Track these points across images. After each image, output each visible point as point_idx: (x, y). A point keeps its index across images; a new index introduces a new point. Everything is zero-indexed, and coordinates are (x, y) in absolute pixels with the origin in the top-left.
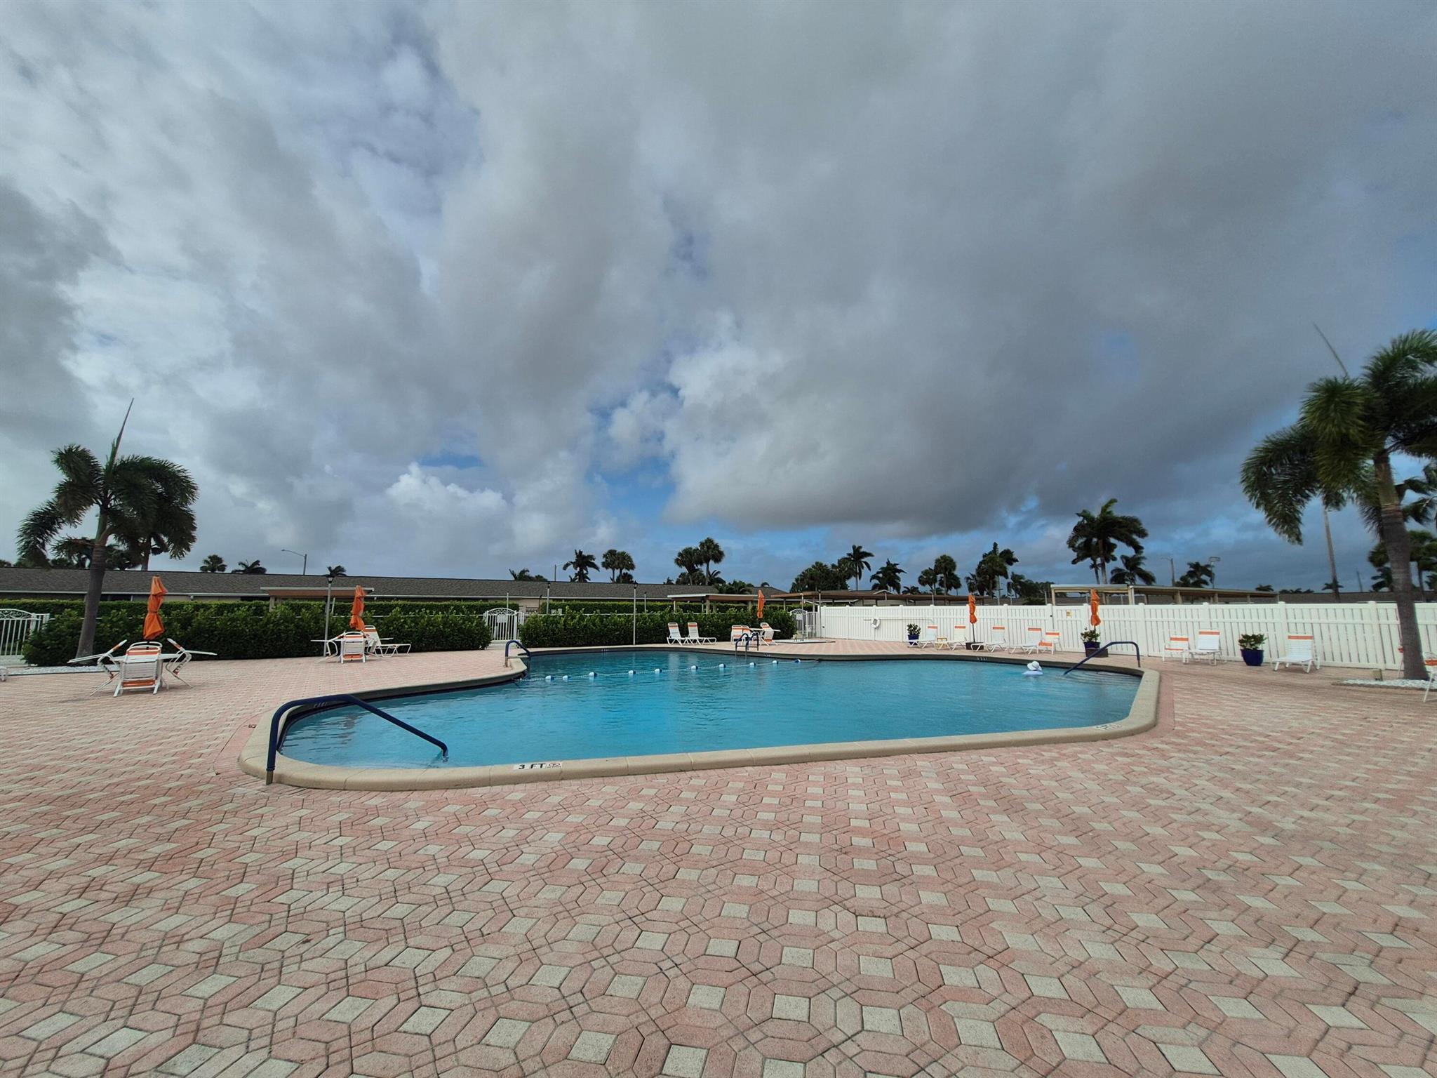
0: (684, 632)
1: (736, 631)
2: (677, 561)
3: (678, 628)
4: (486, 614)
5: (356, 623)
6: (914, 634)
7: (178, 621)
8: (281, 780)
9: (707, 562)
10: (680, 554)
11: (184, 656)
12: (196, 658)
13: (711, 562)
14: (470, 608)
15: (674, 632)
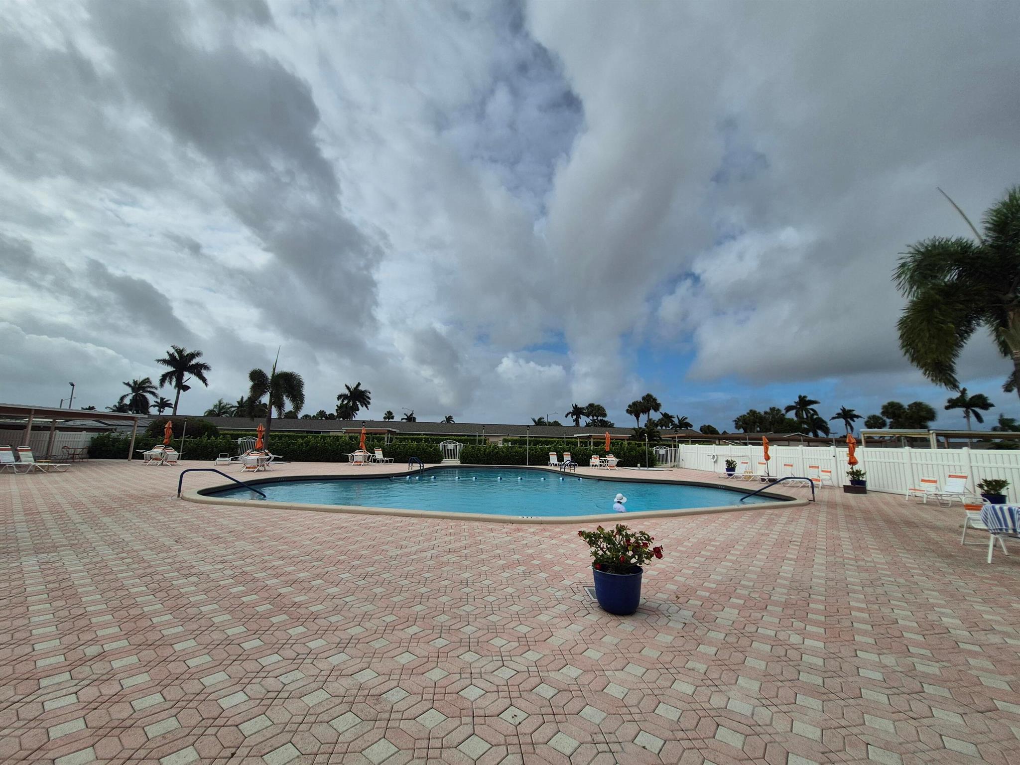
0: (560, 459)
1: (595, 460)
2: (627, 411)
3: (556, 456)
4: (442, 444)
5: (362, 446)
6: (731, 467)
7: (305, 443)
8: (183, 499)
9: (649, 411)
10: (630, 406)
11: (271, 458)
12: (276, 459)
13: (652, 412)
14: (433, 440)
15: (553, 458)
